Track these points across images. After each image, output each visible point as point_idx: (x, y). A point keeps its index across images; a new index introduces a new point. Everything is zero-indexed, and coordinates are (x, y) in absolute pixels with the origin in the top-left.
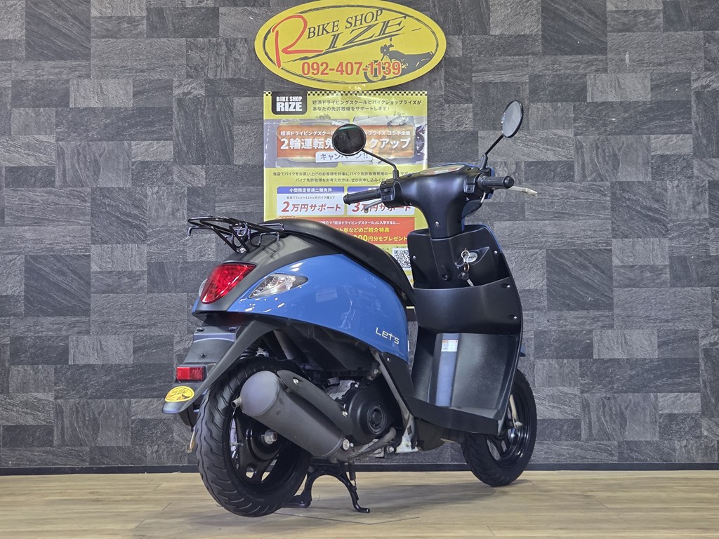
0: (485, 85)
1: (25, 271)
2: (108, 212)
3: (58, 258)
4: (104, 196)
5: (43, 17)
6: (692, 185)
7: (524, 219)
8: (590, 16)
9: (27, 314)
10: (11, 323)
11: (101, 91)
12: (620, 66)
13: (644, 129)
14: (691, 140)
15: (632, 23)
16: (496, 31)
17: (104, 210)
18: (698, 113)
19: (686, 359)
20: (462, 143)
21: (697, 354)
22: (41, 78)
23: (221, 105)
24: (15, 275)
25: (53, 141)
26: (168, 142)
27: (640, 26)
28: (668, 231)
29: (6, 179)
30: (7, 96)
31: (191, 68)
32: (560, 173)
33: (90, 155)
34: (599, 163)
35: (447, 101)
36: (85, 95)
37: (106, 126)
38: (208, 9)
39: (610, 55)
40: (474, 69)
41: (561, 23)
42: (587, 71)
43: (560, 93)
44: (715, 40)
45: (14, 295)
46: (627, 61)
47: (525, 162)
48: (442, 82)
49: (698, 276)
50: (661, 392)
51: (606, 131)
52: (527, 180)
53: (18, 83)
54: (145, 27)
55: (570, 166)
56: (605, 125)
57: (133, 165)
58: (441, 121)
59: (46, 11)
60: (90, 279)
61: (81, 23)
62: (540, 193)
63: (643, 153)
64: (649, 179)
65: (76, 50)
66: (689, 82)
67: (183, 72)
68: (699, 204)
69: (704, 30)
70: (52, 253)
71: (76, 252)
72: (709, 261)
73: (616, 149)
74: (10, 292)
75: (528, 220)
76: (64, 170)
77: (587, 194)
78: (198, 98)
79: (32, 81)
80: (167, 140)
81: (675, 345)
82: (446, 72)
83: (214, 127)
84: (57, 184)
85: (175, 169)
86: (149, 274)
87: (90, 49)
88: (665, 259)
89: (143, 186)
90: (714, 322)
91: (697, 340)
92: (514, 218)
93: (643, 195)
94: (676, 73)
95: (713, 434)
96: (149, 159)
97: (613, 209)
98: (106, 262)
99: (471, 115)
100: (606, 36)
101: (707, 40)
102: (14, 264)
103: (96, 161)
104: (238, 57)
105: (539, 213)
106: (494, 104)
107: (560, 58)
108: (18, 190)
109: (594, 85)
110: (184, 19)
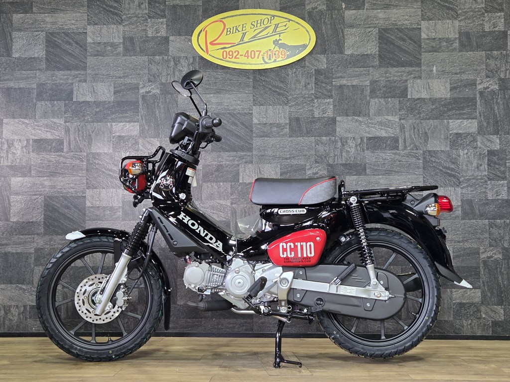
0: (341, 87)
1: (44, 206)
2: (97, 168)
3: (65, 198)
4: (95, 158)
5: (57, 43)
6: (477, 153)
7: (365, 175)
8: (410, 42)
9: (45, 234)
10: (35, 239)
11: (94, 91)
12: (430, 75)
13: (445, 116)
14: (476, 124)
15: (438, 46)
16: (348, 52)
17: (95, 167)
18: (481, 105)
19: (471, 267)
20: (326, 125)
21: (478, 264)
22: (55, 82)
23: (170, 100)
24: (38, 209)
25: (62, 123)
26: (136, 123)
27: (443, 48)
28: (460, 183)
29: (33, 147)
30: (33, 93)
31: (151, 75)
32: (390, 144)
33: (86, 131)
34: (416, 138)
35: (316, 98)
36: (83, 93)
37: (96, 113)
38: (162, 37)
39: (423, 68)
40: (334, 76)
41: (392, 46)
42: (408, 78)
43: (390, 92)
44: (493, 57)
45: (37, 222)
46: (435, 71)
47: (367, 137)
48: (313, 85)
49: (480, 212)
50: (454, 289)
51: (420, 117)
52: (368, 149)
53: (40, 85)
54: (122, 49)
55: (396, 140)
56: (419, 113)
57: (113, 138)
58: (312, 110)
59: (59, 39)
60: (85, 211)
61: (81, 46)
62: (376, 158)
63: (444, 131)
64: (448, 149)
65: (77, 64)
66: (476, 86)
67: (146, 78)
68: (481, 165)
69: (486, 51)
70: (61, 195)
71: (77, 194)
72: (487, 203)
73: (426, 129)
74: (34, 220)
75: (368, 175)
76: (69, 141)
77: (407, 158)
78: (155, 95)
79: (50, 84)
80: (135, 122)
81: (465, 258)
82: (316, 79)
83: (165, 114)
84: (65, 150)
85: (140, 141)
86: (123, 208)
87: (86, 63)
88: (458, 201)
89: (119, 152)
90: (490, 243)
91: (479, 254)
92: (359, 174)
93: (444, 159)
94: (467, 79)
95: (489, 317)
96: (124, 135)
97: (424, 168)
98: (96, 201)
99: (331, 107)
100: (421, 55)
101: (488, 57)
102: (37, 202)
103: (90, 135)
104: (181, 69)
105: (376, 170)
106: (346, 99)
107: (390, 69)
108: (40, 154)
109: (413, 87)
110: (147, 44)
